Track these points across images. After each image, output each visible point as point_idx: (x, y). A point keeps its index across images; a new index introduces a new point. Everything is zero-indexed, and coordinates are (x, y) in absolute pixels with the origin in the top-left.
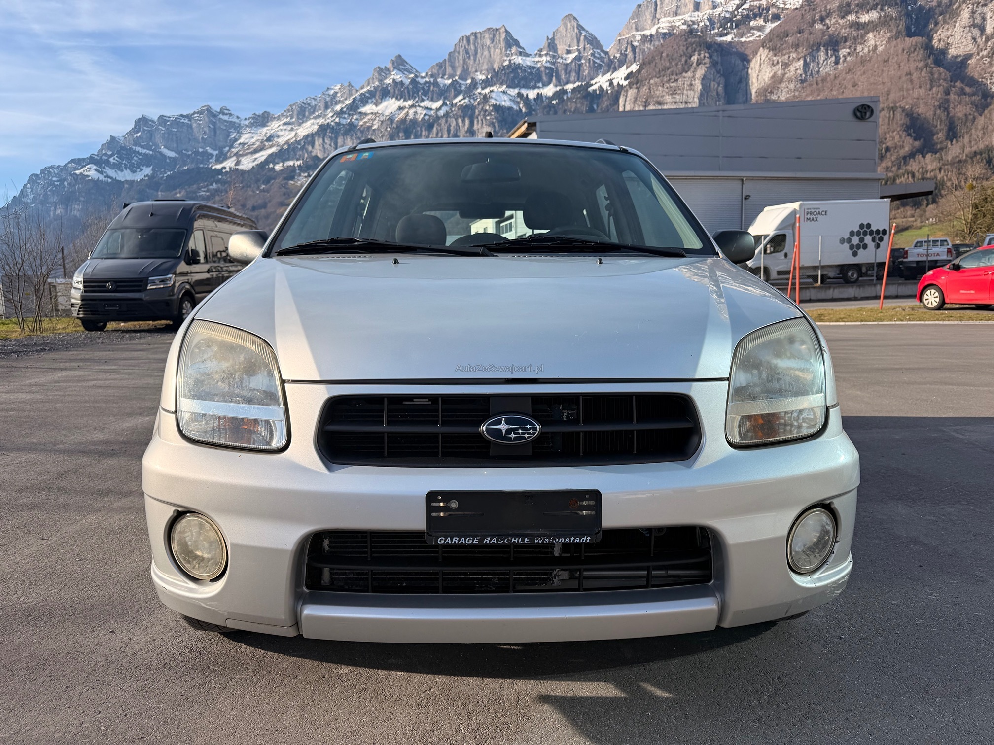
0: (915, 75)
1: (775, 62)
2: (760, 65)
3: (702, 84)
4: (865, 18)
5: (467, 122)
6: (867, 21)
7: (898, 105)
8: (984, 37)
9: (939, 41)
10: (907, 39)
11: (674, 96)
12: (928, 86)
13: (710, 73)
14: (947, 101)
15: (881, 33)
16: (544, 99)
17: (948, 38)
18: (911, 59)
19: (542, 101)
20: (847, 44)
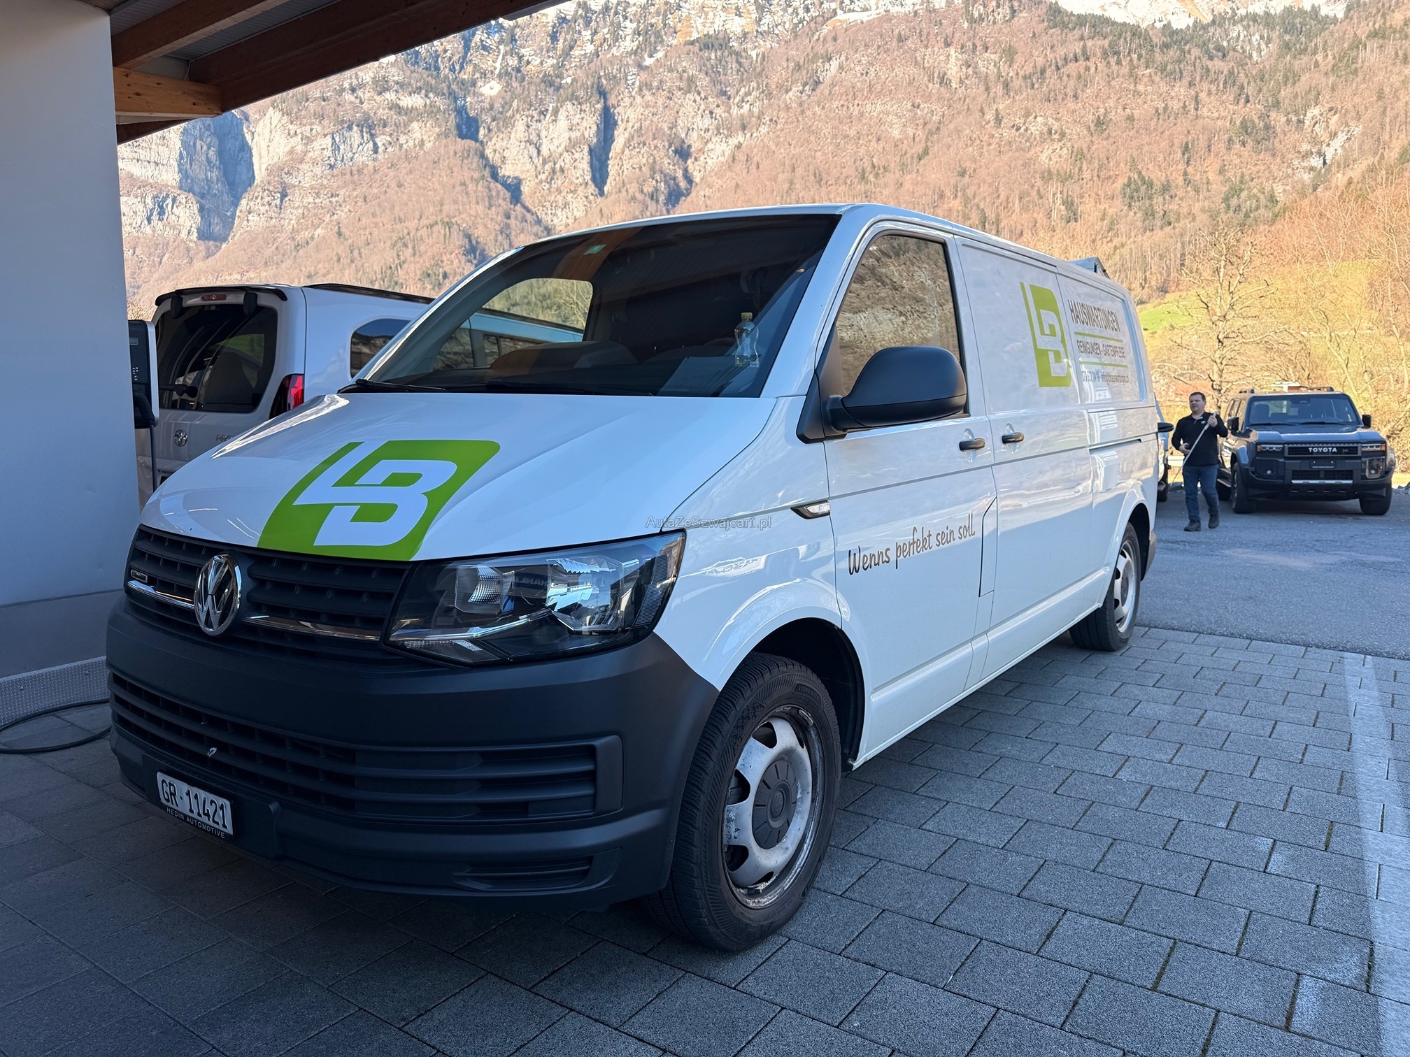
0: (471, 187)
4: (407, 101)
6: (410, 106)
7: (453, 221)
8: (541, 158)
9: (495, 151)
10: (459, 140)
12: (487, 204)
14: (508, 226)
15: (428, 125)
17: (504, 150)
18: (465, 168)
20: (387, 129)
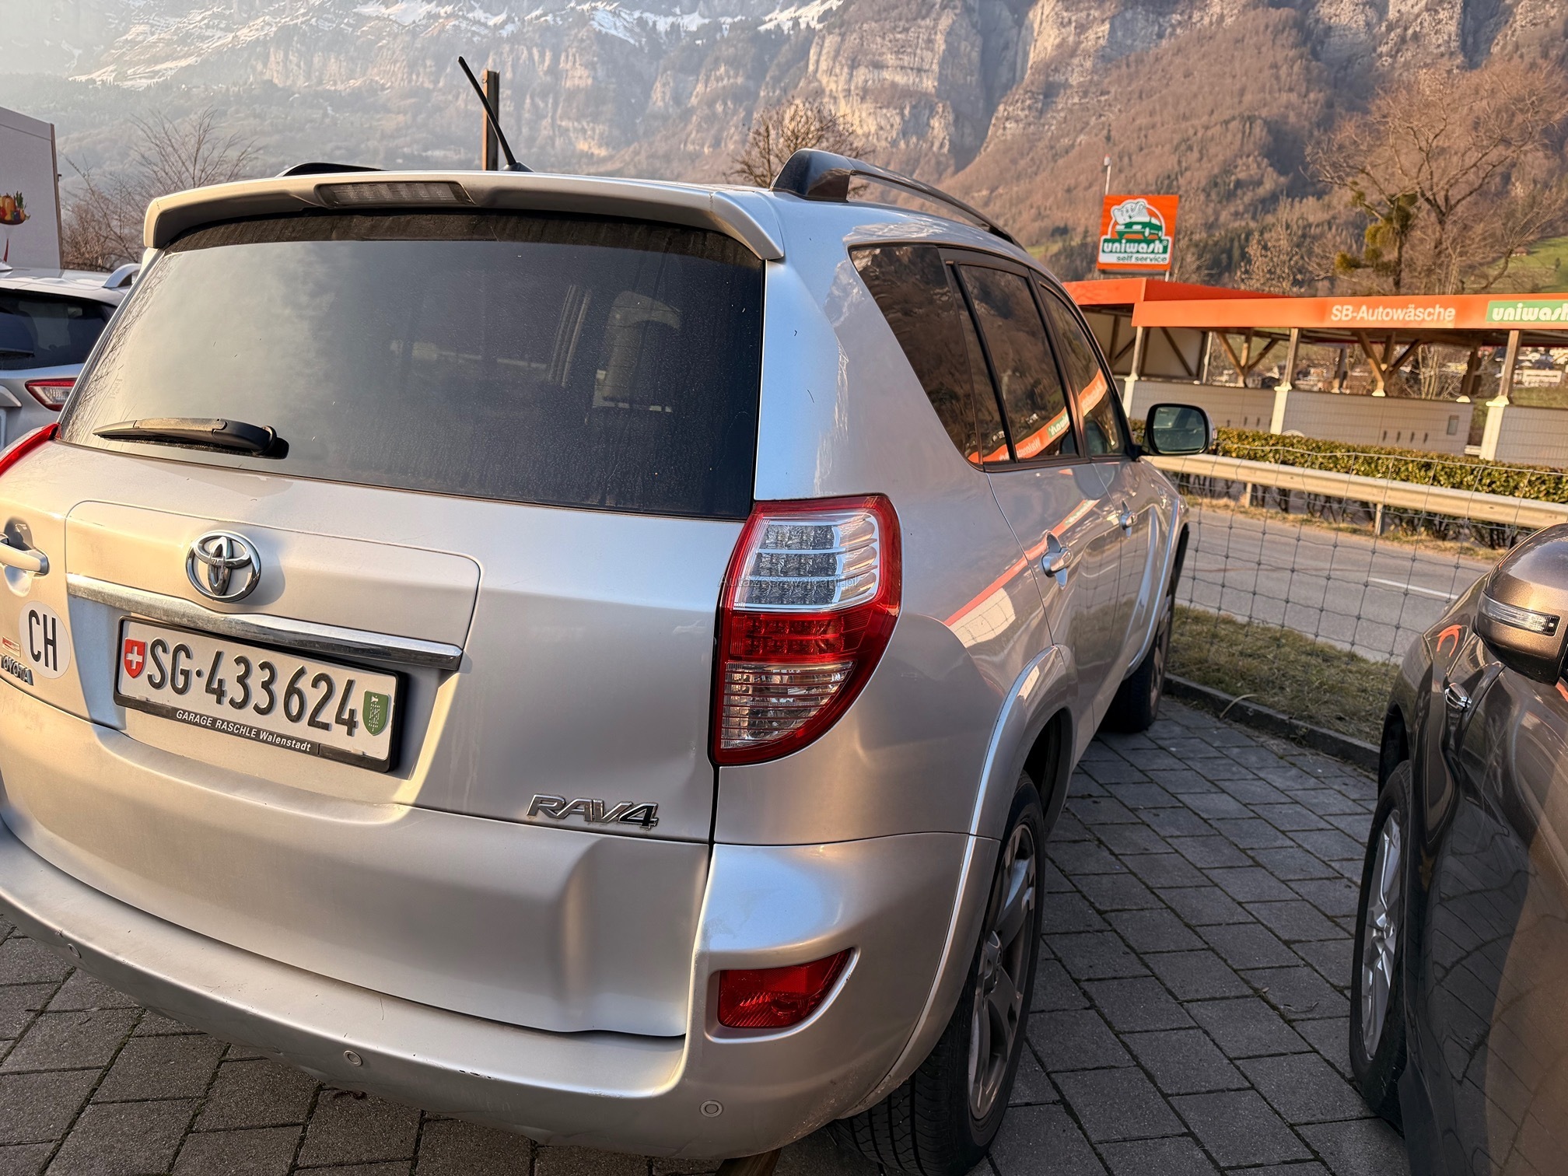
1: (1066, 20)
2: (1041, 23)
3: (946, 41)
5: (548, 55)
11: (900, 56)
13: (961, 25)
16: (683, 34)
19: (679, 38)
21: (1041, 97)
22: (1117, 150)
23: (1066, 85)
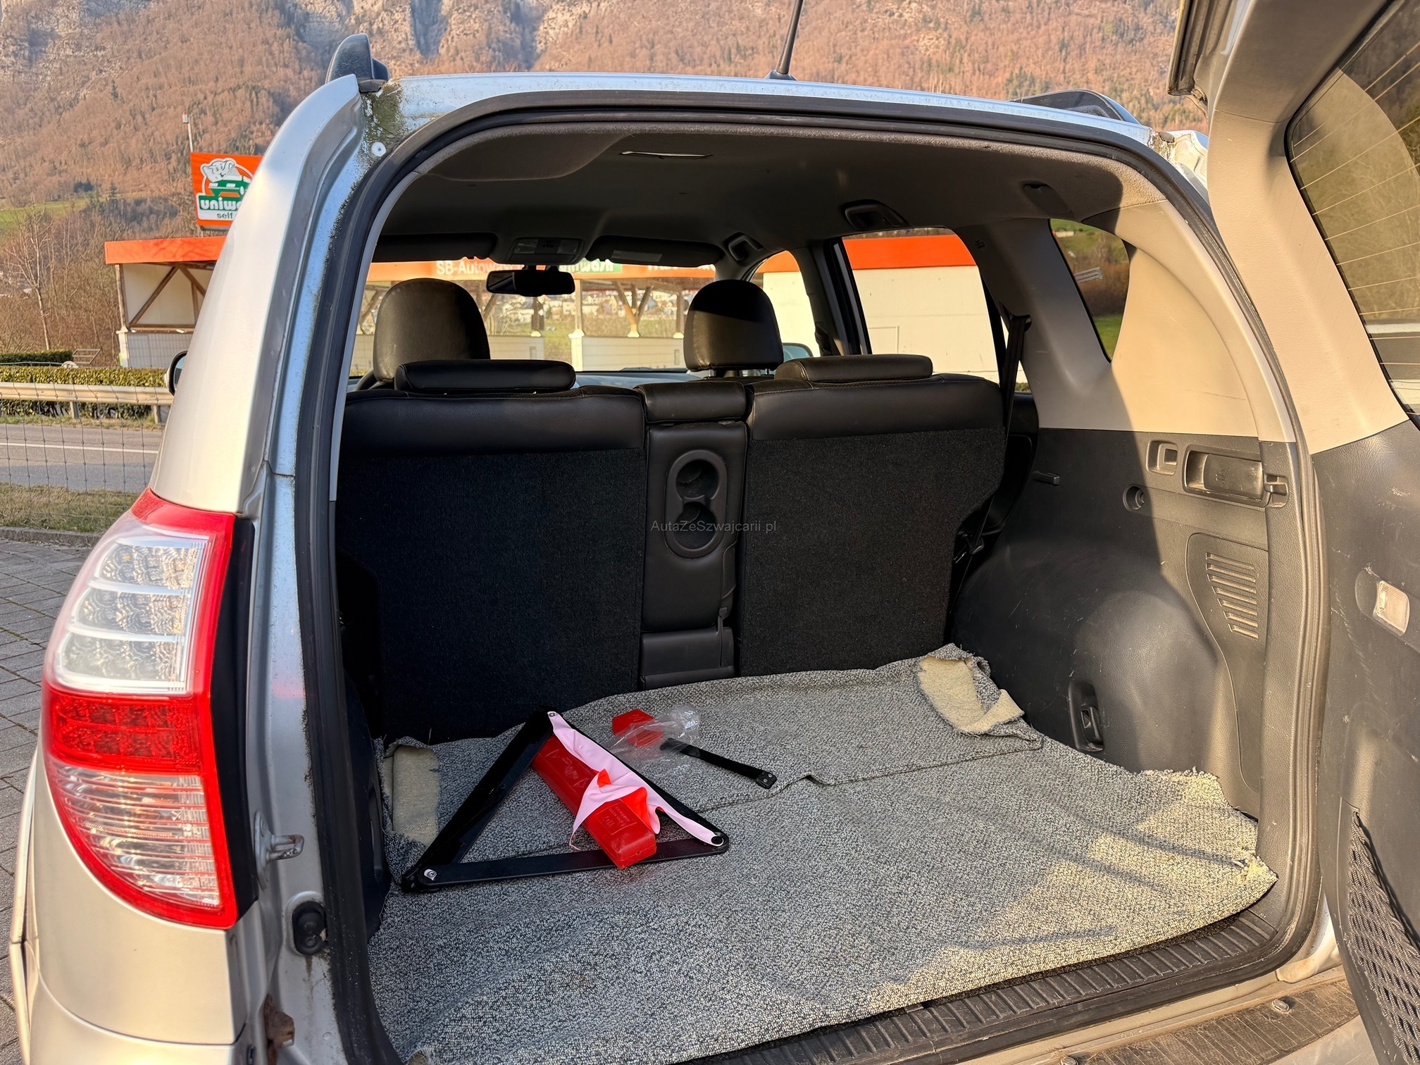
21: (26, 44)
22: (127, 107)
23: (52, 35)
